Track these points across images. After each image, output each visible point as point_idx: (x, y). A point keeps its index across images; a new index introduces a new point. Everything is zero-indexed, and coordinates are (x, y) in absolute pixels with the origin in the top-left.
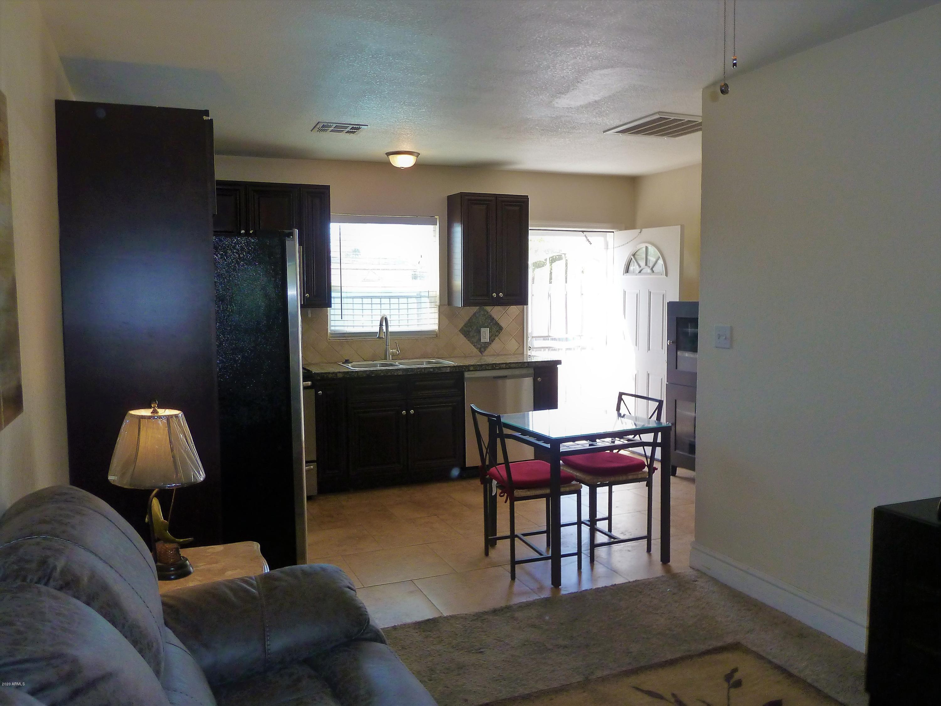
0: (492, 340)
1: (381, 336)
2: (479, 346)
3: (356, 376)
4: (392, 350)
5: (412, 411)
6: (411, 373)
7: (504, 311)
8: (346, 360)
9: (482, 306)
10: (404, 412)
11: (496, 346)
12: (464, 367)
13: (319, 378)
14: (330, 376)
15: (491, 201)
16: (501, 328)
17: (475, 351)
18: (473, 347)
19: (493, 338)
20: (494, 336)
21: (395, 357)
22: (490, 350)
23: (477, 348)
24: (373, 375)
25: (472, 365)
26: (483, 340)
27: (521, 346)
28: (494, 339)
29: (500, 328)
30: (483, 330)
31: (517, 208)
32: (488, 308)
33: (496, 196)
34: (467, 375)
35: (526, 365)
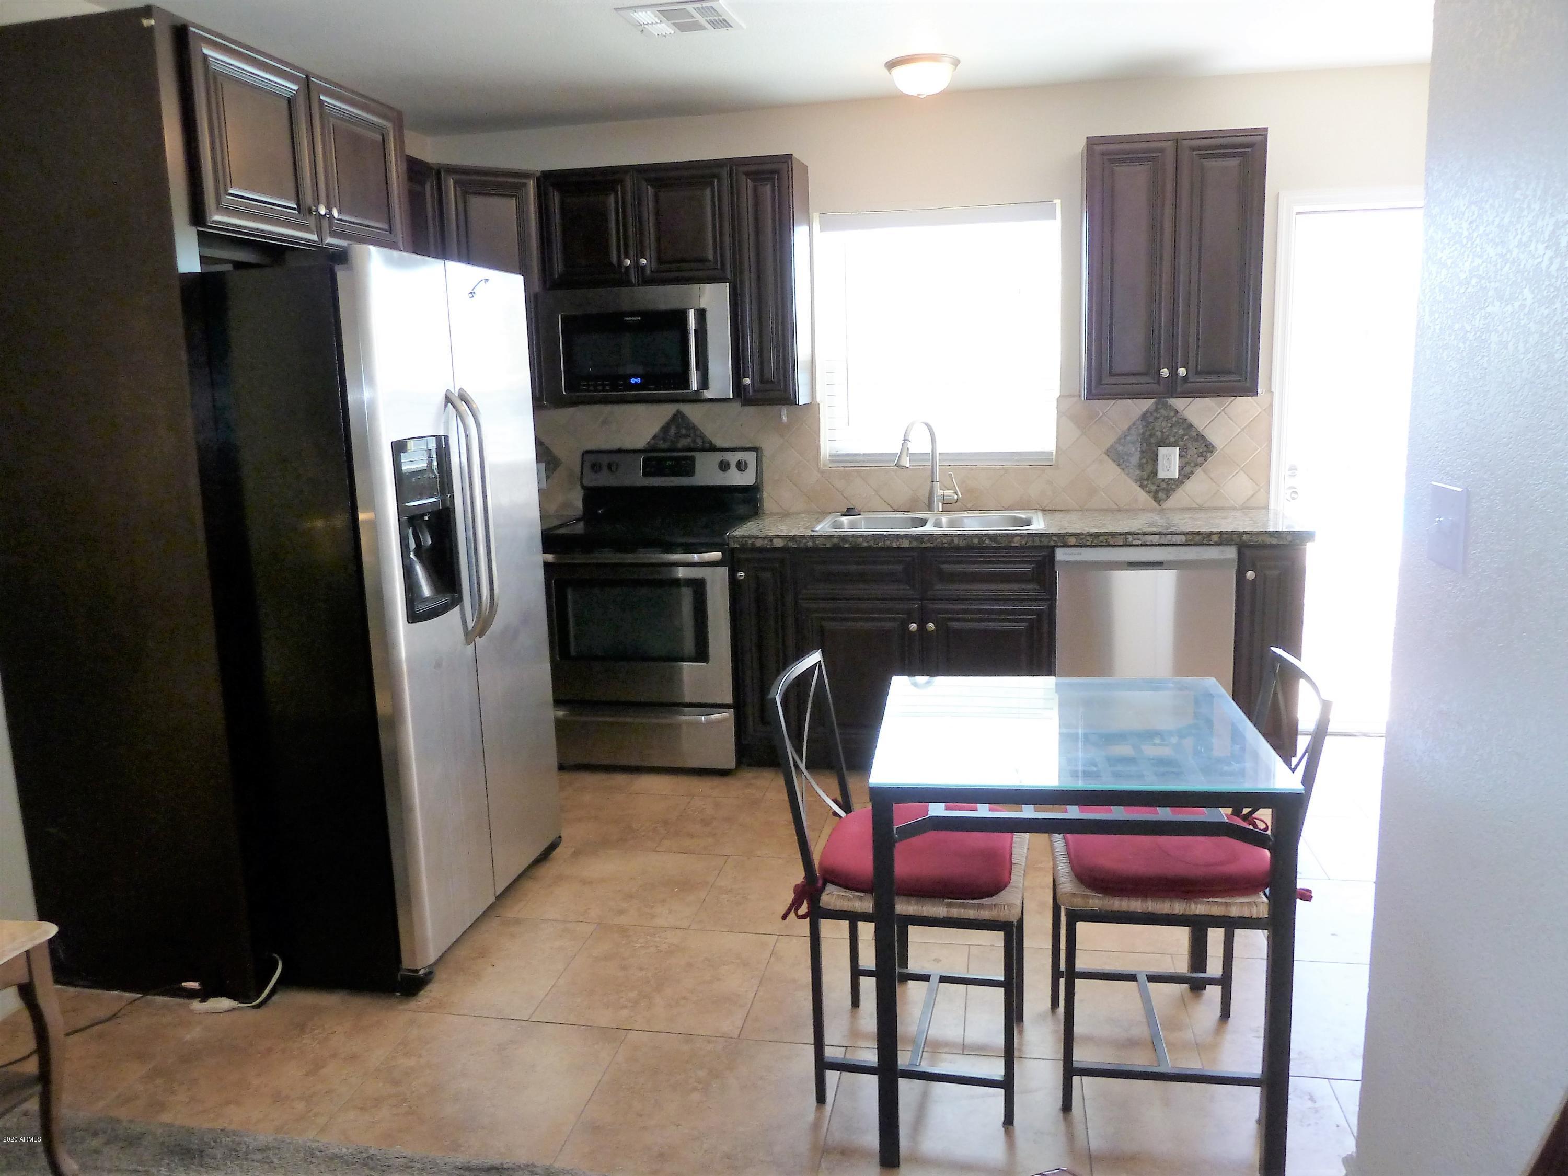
0: (1185, 474)
1: (903, 463)
2: (1154, 488)
3: (810, 544)
4: (942, 491)
5: (931, 626)
6: (929, 545)
7: (1220, 408)
8: (848, 509)
9: (1162, 398)
10: (913, 626)
11: (1196, 487)
12: (1055, 538)
13: (738, 546)
14: (759, 543)
15: (1162, 150)
16: (1209, 448)
17: (1143, 497)
18: (1139, 489)
19: (1188, 469)
20: (1192, 464)
21: (949, 506)
22: (1180, 497)
23: (1149, 492)
24: (847, 546)
25: (1073, 535)
26: (1162, 475)
27: (1262, 490)
28: (1192, 473)
29: (1207, 446)
30: (1162, 451)
31: (1233, 162)
32: (1178, 403)
33: (1177, 139)
34: (1061, 555)
35: (1215, 538)
